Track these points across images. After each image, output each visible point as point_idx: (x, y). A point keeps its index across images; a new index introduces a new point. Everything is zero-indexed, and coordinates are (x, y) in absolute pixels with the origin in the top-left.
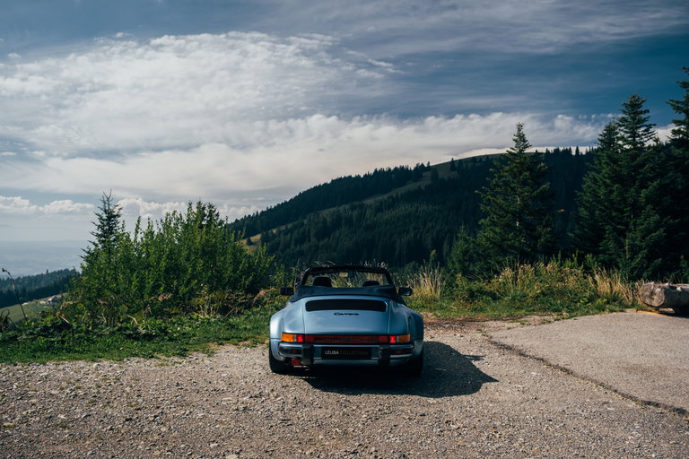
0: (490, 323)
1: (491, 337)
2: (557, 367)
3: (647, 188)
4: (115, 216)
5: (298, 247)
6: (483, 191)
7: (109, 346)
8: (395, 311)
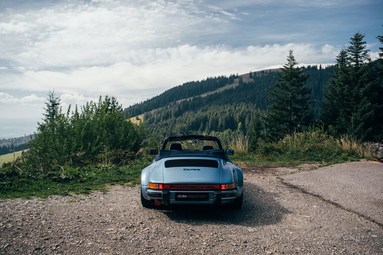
0: (279, 168)
1: (283, 179)
2: (329, 201)
3: (364, 87)
4: (56, 104)
5: (165, 121)
6: (269, 89)
7: (41, 187)
8: (224, 167)
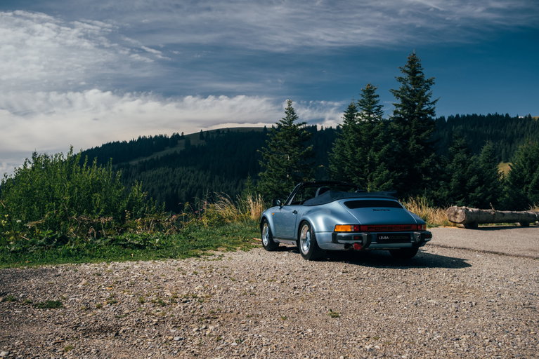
3: (380, 150)
6: (262, 150)
